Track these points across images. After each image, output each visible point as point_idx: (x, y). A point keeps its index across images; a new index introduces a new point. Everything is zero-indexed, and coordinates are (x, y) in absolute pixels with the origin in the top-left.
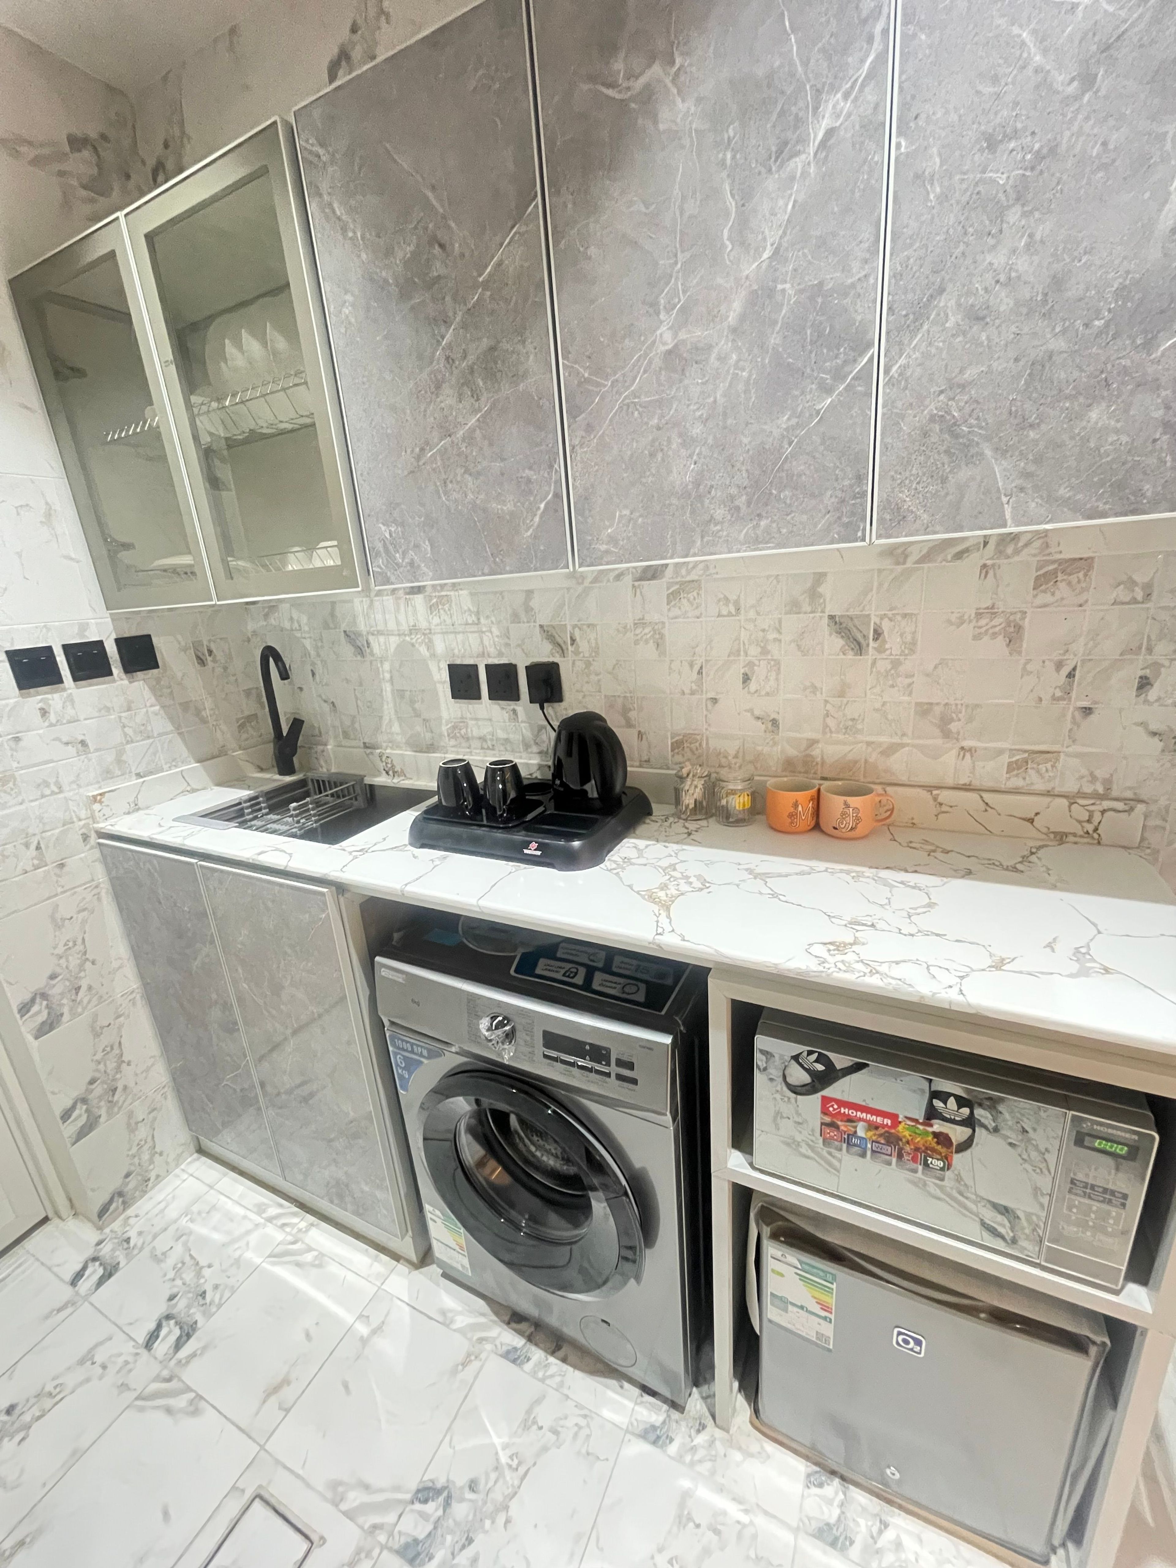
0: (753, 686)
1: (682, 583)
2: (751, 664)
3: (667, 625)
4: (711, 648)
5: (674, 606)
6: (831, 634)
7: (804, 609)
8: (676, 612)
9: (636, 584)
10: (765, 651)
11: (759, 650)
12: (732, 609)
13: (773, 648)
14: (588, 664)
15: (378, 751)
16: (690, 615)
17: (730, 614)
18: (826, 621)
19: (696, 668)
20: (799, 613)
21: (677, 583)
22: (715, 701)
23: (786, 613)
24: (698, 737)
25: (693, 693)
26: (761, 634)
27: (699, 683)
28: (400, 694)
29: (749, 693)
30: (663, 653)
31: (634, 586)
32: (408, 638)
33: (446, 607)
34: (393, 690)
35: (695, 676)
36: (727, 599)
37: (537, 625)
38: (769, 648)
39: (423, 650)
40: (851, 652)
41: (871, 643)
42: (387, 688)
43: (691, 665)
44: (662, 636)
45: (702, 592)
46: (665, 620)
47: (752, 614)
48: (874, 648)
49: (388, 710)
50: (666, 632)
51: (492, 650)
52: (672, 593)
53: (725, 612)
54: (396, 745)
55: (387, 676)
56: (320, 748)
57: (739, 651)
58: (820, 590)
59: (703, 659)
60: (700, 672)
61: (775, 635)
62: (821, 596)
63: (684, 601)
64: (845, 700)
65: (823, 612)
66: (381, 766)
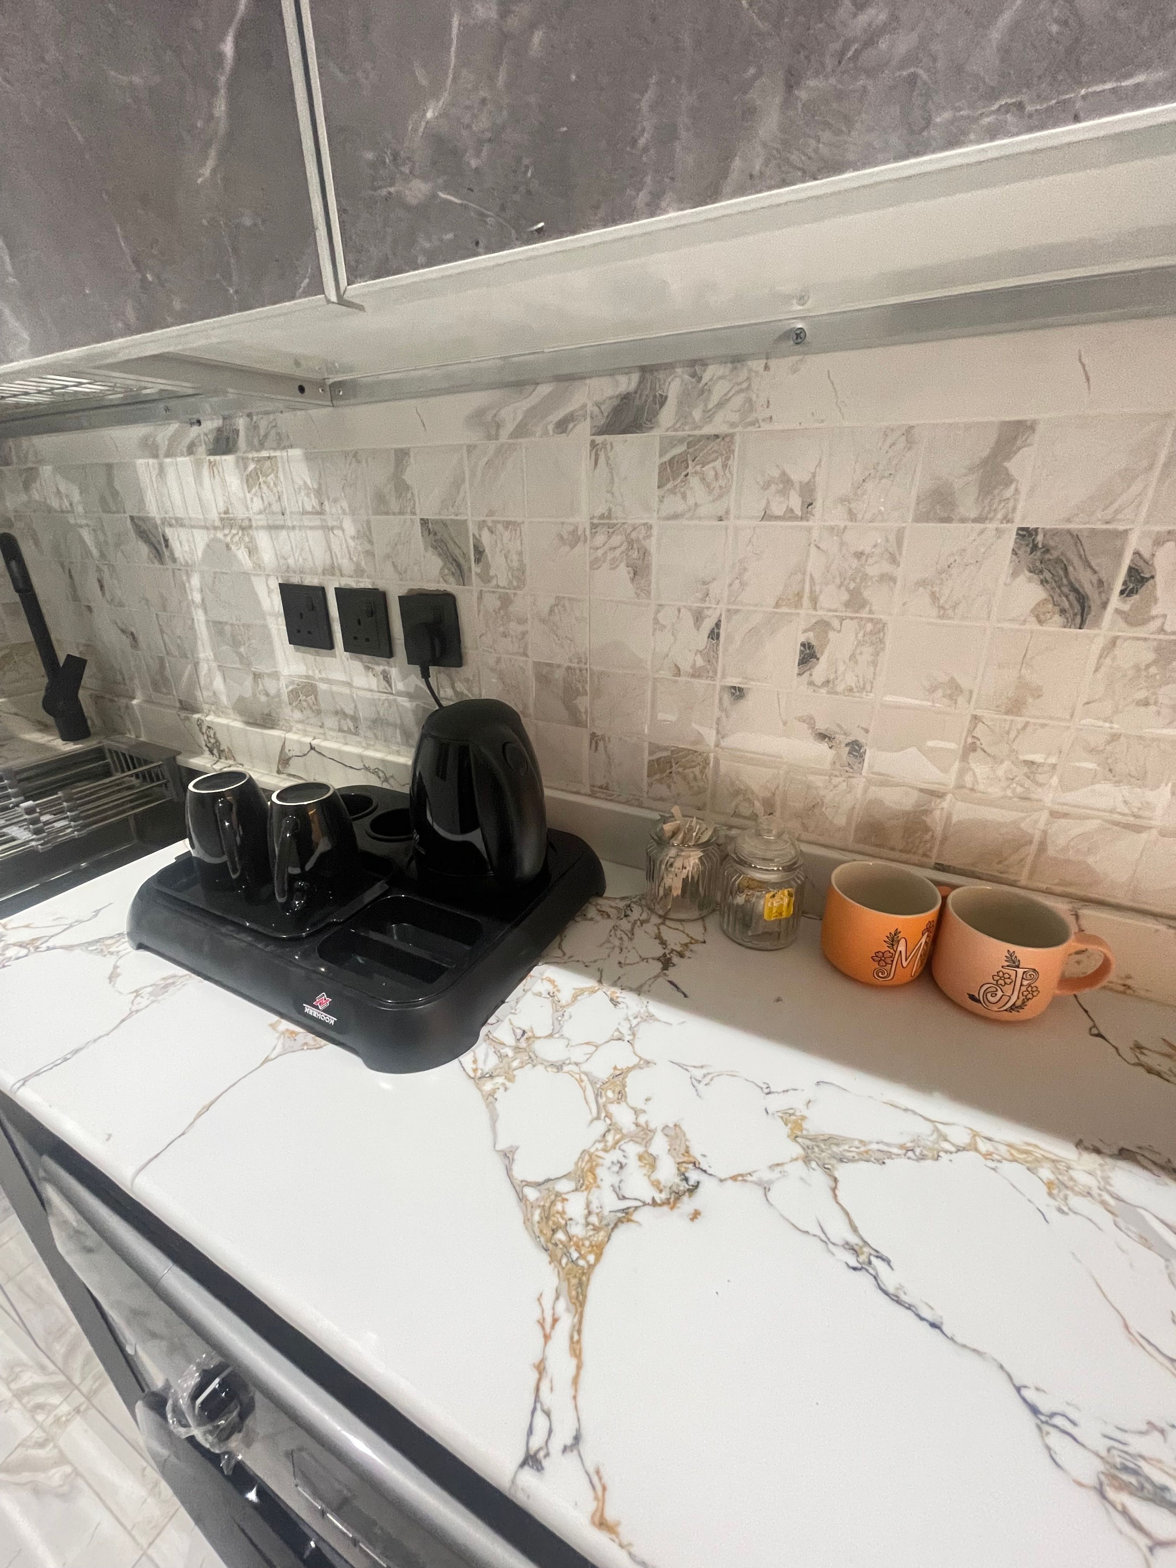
0: (820, 670)
1: (693, 442)
2: (823, 626)
3: (655, 531)
4: (743, 585)
5: (673, 491)
6: (1015, 574)
7: (962, 510)
8: (674, 504)
9: (599, 439)
10: (856, 601)
11: (845, 597)
12: (795, 502)
13: (874, 595)
14: (506, 601)
15: (196, 716)
16: (702, 511)
17: (789, 515)
18: (1010, 540)
19: (708, 625)
20: (948, 520)
21: (681, 440)
22: (738, 693)
23: (917, 520)
24: (700, 759)
25: (697, 673)
26: (855, 563)
27: (711, 655)
28: (217, 627)
29: (811, 683)
30: (644, 591)
31: (593, 444)
32: (220, 535)
33: (271, 478)
34: (207, 621)
35: (702, 639)
36: (786, 482)
37: (417, 519)
38: (866, 594)
39: (242, 554)
40: (1057, 618)
41: (1115, 601)
42: (200, 617)
43: (698, 617)
44: (645, 553)
45: (734, 463)
46: (652, 522)
47: (838, 517)
48: (1117, 611)
49: (205, 653)
50: (652, 545)
51: (345, 563)
52: (671, 461)
53: (778, 509)
54: (220, 710)
55: (197, 597)
56: (123, 701)
57: (799, 595)
58: (1012, 466)
59: (723, 607)
60: (714, 635)
61: (886, 567)
62: (1009, 480)
63: (694, 481)
64: (1020, 721)
65: (1007, 519)
66: (202, 740)
